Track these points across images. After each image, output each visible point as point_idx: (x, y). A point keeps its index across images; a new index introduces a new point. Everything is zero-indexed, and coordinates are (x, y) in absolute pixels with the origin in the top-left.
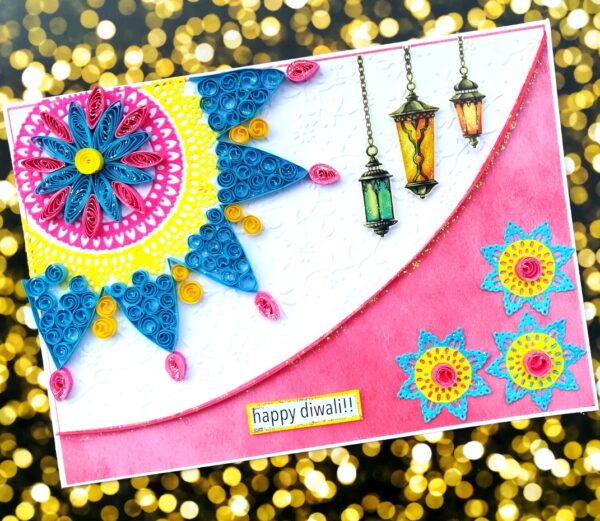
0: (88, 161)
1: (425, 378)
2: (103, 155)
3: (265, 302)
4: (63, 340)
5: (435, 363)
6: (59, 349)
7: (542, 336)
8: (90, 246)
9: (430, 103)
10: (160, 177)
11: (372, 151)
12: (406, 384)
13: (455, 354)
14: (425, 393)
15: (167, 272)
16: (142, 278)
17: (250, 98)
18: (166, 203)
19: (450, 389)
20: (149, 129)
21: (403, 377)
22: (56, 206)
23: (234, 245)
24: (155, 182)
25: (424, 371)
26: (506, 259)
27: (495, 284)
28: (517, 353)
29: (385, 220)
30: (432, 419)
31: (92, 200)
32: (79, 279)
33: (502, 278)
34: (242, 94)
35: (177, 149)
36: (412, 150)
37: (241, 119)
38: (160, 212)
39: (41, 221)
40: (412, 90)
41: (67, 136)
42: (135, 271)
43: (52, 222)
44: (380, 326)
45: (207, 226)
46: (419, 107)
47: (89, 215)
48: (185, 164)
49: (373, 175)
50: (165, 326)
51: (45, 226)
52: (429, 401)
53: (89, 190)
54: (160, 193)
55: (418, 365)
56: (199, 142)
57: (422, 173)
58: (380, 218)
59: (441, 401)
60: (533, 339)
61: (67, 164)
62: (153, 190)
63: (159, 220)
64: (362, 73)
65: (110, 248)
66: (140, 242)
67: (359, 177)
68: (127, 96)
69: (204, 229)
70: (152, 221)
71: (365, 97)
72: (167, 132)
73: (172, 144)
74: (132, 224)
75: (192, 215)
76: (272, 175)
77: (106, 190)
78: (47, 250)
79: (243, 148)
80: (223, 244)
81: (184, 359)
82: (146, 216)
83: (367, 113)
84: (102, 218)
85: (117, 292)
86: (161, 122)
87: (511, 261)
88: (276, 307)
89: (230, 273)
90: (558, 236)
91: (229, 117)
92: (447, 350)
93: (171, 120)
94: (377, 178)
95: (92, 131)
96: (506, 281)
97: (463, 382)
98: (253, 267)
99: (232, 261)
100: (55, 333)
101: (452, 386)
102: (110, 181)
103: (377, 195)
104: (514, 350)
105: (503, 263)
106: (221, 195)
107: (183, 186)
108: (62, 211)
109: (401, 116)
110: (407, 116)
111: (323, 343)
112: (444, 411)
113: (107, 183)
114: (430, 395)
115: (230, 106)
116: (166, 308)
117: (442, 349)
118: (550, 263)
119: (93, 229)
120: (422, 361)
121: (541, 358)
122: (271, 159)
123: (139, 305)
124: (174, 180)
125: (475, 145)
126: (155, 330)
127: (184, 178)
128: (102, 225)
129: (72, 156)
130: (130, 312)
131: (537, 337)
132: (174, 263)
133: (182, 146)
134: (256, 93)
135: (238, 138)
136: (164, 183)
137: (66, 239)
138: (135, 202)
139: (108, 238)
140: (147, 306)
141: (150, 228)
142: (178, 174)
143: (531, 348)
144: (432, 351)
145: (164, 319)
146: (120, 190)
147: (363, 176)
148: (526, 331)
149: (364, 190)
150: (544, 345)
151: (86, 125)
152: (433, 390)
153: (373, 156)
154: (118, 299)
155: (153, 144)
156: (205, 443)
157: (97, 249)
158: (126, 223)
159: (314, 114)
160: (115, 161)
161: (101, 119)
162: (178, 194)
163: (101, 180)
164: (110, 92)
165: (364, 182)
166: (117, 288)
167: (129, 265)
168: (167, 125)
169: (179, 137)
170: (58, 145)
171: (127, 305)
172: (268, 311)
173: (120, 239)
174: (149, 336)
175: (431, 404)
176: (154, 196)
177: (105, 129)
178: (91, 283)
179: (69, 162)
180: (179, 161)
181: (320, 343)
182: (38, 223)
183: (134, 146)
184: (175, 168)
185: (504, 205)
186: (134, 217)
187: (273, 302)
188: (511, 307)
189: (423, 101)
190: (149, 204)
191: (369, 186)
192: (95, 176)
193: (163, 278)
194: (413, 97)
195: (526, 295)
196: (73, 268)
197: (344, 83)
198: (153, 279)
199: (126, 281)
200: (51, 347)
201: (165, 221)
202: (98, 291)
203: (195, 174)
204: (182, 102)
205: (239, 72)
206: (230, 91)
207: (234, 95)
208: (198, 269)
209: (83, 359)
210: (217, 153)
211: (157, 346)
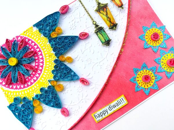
0: (13, 62)
1: (141, 82)
2: (17, 58)
3: (83, 81)
4: (27, 119)
5: (142, 76)
6: (27, 123)
7: (169, 54)
8: (24, 87)
9: (105, 3)
10: (36, 58)
11: (94, 23)
12: (136, 86)
13: (146, 71)
14: (143, 86)
15: (50, 85)
16: (43, 90)
17: (52, 23)
18: (41, 64)
19: (150, 82)
20: (28, 45)
21: (134, 85)
22: (9, 79)
23: (67, 68)
24: (35, 60)
25: (140, 80)
26: (147, 37)
27: (147, 45)
28: (164, 62)
29: (108, 41)
30: (149, 94)
31: (19, 73)
32: (25, 98)
33: (149, 43)
34: (49, 23)
35: (38, 47)
36: (106, 18)
37: (52, 30)
38: (41, 68)
39: (7, 86)
40: (98, 2)
41: (4, 57)
42: (40, 88)
43: (10, 85)
44: (121, 73)
45: (56, 66)
46: (102, 5)
47: (20, 78)
48: (42, 51)
49: (98, 29)
50: (56, 101)
51: (8, 87)
52: (145, 88)
53: (17, 71)
54: (38, 62)
55: (137, 79)
56: (44, 43)
57: (112, 23)
58: (106, 41)
59: (149, 87)
60: (166, 57)
61: (8, 66)
62: (36, 63)
63: (41, 70)
64: (82, 3)
65: (31, 85)
66: (38, 79)
67: (94, 32)
68: (17, 39)
69: (55, 67)
70: (39, 72)
71: (85, 9)
72: (33, 44)
73: (36, 47)
74: (34, 75)
75: (50, 65)
76: (69, 42)
77: (22, 68)
78: (12, 94)
79: (56, 38)
80: (63, 69)
81: (66, 109)
82: (37, 71)
83: (88, 13)
84: (24, 77)
85: (37, 97)
86: (30, 42)
87: (149, 37)
88: (87, 81)
89: (69, 77)
90: (158, 24)
91: (49, 31)
92: (143, 71)
93: (33, 40)
94: (99, 30)
95: (11, 53)
97: (152, 78)
98: (75, 72)
99: (68, 73)
100: (23, 118)
101: (150, 81)
102: (22, 65)
103: (102, 35)
104: (162, 62)
105: (147, 38)
106: (56, 55)
107: (44, 57)
108: (11, 80)
109: (98, 10)
110: (100, 9)
111: (106, 85)
112: (151, 89)
113: (21, 66)
114: (145, 86)
115: (48, 28)
116: (54, 96)
117: (142, 71)
118: (160, 33)
119: (23, 81)
120: (138, 77)
121: (172, 60)
122: (66, 38)
123: (46, 98)
124: (41, 57)
125: (123, 8)
126: (53, 104)
127: (43, 55)
128: (25, 79)
129: (7, 63)
130: (44, 101)
131: (167, 55)
132: (51, 81)
133: (39, 46)
134: (54, 21)
135: (54, 36)
136: (38, 59)
137: (16, 88)
138: (32, 68)
139: (29, 82)
140: (48, 98)
141: (39, 74)
142: (41, 55)
143: (167, 60)
144: (139, 73)
145: (55, 99)
146: (26, 66)
147: (95, 31)
148: (163, 55)
149: (97, 35)
150: (170, 57)
151: (8, 52)
152: (145, 85)
153: (95, 24)
154: (39, 99)
155: (31, 49)
157: (27, 87)
158: (32, 76)
159: (73, 20)
160: (21, 59)
161: (12, 48)
162: (43, 60)
163: (19, 66)
164: (12, 40)
165: (96, 33)
166: (37, 96)
167: (38, 88)
168: (32, 42)
169: (37, 44)
170: (2, 61)
171: (42, 100)
172: (85, 83)
173: (32, 81)
174: (53, 106)
175: (146, 89)
176: (37, 64)
177: (14, 50)
178: (29, 98)
179: (7, 65)
180: (40, 51)
181: (105, 86)
182: (6, 87)
183: (25, 51)
184: (40, 53)
185: (139, 23)
186: (34, 73)
187: (85, 79)
188: (155, 50)
189: (103, 3)
190: (36, 67)
191: (98, 33)
192: (17, 65)
193: (49, 87)
194: (99, 4)
195: (158, 45)
196: (22, 96)
197: (78, 8)
198: (47, 89)
199: (39, 93)
200: (24, 123)
201: (43, 70)
202: (32, 99)
203: (46, 52)
204: (34, 34)
205: (46, 17)
206: (46, 24)
207: (48, 24)
208: (58, 79)
209: (36, 122)
210: (50, 43)
211: (56, 108)
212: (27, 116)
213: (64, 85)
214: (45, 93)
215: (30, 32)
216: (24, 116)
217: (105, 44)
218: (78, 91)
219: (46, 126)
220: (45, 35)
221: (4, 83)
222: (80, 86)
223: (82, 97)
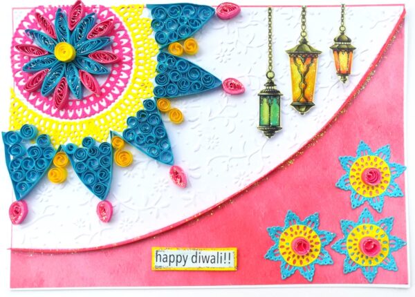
0: (65, 52)
1: (286, 246)
2: (76, 50)
3: (177, 173)
4: (25, 180)
5: (295, 236)
6: (21, 187)
7: (376, 227)
8: (57, 115)
9: (317, 47)
10: (115, 73)
11: (270, 75)
12: (272, 248)
13: (311, 232)
14: (285, 257)
15: (109, 141)
16: (90, 143)
17: (187, 24)
18: (116, 91)
19: (303, 257)
20: (112, 38)
21: (271, 243)
22: (37, 82)
23: (160, 128)
24: (111, 75)
25: (286, 241)
26: (356, 168)
27: (346, 184)
28: (355, 237)
29: (273, 126)
30: (287, 278)
31: (63, 81)
32: (44, 137)
33: (352, 181)
34: (182, 21)
35: (130, 54)
36: (299, 79)
37: (179, 37)
38: (110, 98)
39: (25, 91)
40: (304, 37)
41: (52, 33)
42: (87, 136)
43: (32, 94)
44: (259, 203)
45: (142, 111)
46: (308, 49)
47: (59, 91)
48: (134, 66)
49: (269, 92)
50: (101, 180)
51: (27, 96)
52: (287, 264)
53: (62, 74)
54: (113, 84)
55: (282, 236)
56: (147, 52)
57: (305, 98)
58: (270, 125)
59: (295, 265)
60: (368, 229)
61: (49, 53)
62: (108, 81)
63: (109, 103)
64: (270, 20)
65: (71, 119)
66: (93, 117)
67: (259, 92)
68: (100, 12)
69: (140, 113)
70: (104, 103)
71: (270, 37)
72: (125, 41)
73: (127, 50)
74: (90, 103)
75: (134, 103)
76: (196, 81)
77: (75, 76)
78: (26, 113)
79: (177, 58)
80: (153, 126)
81: (112, 207)
82: (100, 99)
83: (270, 48)
84: (68, 96)
85: (70, 150)
86: (122, 33)
87: (359, 169)
88: (185, 178)
89: (155, 149)
90: (395, 156)
91: (171, 36)
92: (305, 228)
93: (129, 33)
94: (271, 95)
95: (71, 32)
96: (354, 183)
97: (314, 253)
98: (172, 146)
99: (157, 140)
100: (19, 173)
101: (305, 255)
102: (78, 69)
103: (270, 107)
104: (353, 235)
105: (354, 170)
106: (156, 91)
107: (130, 81)
108: (40, 87)
109: (294, 54)
110: (299, 54)
111: (215, 209)
112: (296, 271)
113: (76, 71)
114: (288, 259)
115: (173, 28)
116: (104, 167)
117: (302, 227)
118: (387, 175)
119: (62, 103)
120: (286, 234)
121: (373, 243)
122: (196, 69)
123: (85, 162)
124: (124, 76)
125: (344, 81)
126: (93, 181)
127: (131, 75)
128: (67, 101)
129: (53, 48)
130: (79, 166)
131: (371, 228)
132: (115, 135)
133: (134, 53)
134: (193, 21)
135: (175, 51)
136: (117, 77)
137: (40, 108)
138: (93, 87)
139: (71, 111)
140: (90, 164)
141: (101, 108)
142: (128, 72)
143: (366, 235)
144: (294, 227)
145: (101, 175)
146: (84, 77)
147: (262, 92)
148: (364, 222)
149: (261, 102)
150: (375, 234)
151: (67, 27)
152: (291, 256)
153: (270, 79)
154: (70, 156)
155: (114, 48)
156: (118, 272)
157: (62, 118)
158: (85, 102)
159: (232, 43)
160: (84, 56)
161: (79, 24)
162: (125, 86)
163: (72, 68)
164: (88, 8)
165: (262, 97)
166: (70, 147)
167: (82, 133)
168: (126, 36)
169: (133, 46)
170: (45, 38)
171: (76, 161)
172: (179, 180)
173: (79, 113)
174: (89, 186)
175: (288, 267)
176: (108, 85)
177: (81, 31)
178: (54, 142)
179: (50, 51)
180: (130, 63)
181: (213, 209)
182: (22, 93)
183: (99, 46)
184: (127, 67)
185: (359, 128)
186: (92, 99)
187: (183, 174)
188: (355, 203)
189: (311, 46)
190: (103, 91)
191: (265, 100)
192: (68, 64)
193: (105, 145)
194: (304, 42)
195: (367, 195)
196: (43, 129)
197: (256, 25)
198: (98, 145)
199: (79, 143)
200: (15, 183)
201: (113, 104)
202: (57, 147)
203: (140, 74)
204: (139, 22)
205: (183, 5)
206: (174, 18)
207: (176, 20)
208: (131, 142)
209: (38, 196)
210: (159, 60)
211: (93, 194)
212: (29, 174)
213: (135, 159)
214: (90, 151)
215: (133, 14)
216: (23, 171)
217: (264, 130)
218: (155, 188)
219: (53, 214)
220: (158, 39)
221: (22, 83)
222: (164, 180)
223: (156, 204)
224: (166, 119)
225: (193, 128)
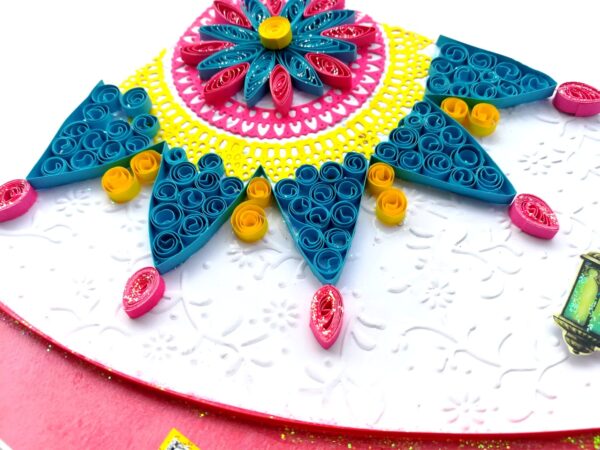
3: (329, 305)
4: (68, 159)
6: (53, 165)
8: (196, 109)
10: (329, 100)
15: (245, 180)
16: (214, 165)
17: (495, 84)
18: (312, 125)
20: (358, 57)
23: (350, 208)
29: (594, 334)
31: (243, 67)
32: (152, 120)
34: (487, 77)
35: (370, 87)
37: (470, 95)
38: (296, 128)
39: (179, 59)
41: (276, 9)
42: (216, 153)
43: (186, 66)
45: (336, 165)
47: (226, 75)
48: (366, 105)
50: (183, 231)
51: (176, 66)
53: (246, 59)
54: (314, 113)
56: (400, 97)
58: (586, 326)
61: (252, 29)
62: (309, 106)
63: (288, 134)
66: (248, 140)
67: (584, 252)
68: (361, 21)
69: (330, 166)
70: (279, 131)
72: (374, 69)
73: (369, 80)
74: (258, 119)
75: (328, 154)
76: (465, 169)
77: (265, 69)
78: (155, 84)
79: (449, 121)
80: (338, 199)
81: (161, 295)
82: (279, 122)
84: (234, 92)
85: (173, 158)
86: (376, 58)
88: (339, 322)
91: (456, 89)
95: (303, 18)
99: (331, 225)
100: (68, 143)
102: (277, 63)
106: (381, 148)
107: (345, 122)
108: (204, 57)
113: (272, 64)
116: (205, 214)
123: (181, 187)
124: (341, 110)
126: (167, 225)
127: (353, 115)
130: (166, 188)
133: (378, 88)
134: (507, 84)
136: (327, 107)
137: (180, 88)
138: (282, 94)
139: (220, 114)
140: (186, 195)
141: (270, 135)
142: (351, 109)
145: (190, 223)
146: (279, 76)
147: (592, 255)
149: (583, 270)
154: (166, 167)
157: (200, 115)
158: (252, 114)
160: (298, 52)
161: (322, 14)
162: (332, 125)
163: (270, 58)
165: (588, 264)
166: (177, 154)
168: (380, 64)
169: (382, 80)
170: (261, 11)
171: (168, 178)
172: (324, 320)
173: (231, 123)
176: (306, 110)
177: (318, 22)
179: (255, 27)
180: (362, 99)
182: (174, 60)
183: (331, 49)
184: (353, 101)
186: (266, 115)
187: (341, 314)
190: (293, 114)
191: (594, 273)
192: (268, 51)
193: (236, 182)
198: (224, 175)
199: (194, 158)
200: (49, 153)
201: (293, 140)
202: (159, 140)
203: (368, 120)
204: (412, 56)
205: (501, 58)
206: (478, 69)
207: (478, 75)
208: (285, 205)
209: (65, 200)
210: (415, 108)
211: (150, 252)
212: (80, 156)
213: (268, 237)
214: (203, 177)
215: (409, 43)
216: (77, 146)
217: (569, 331)
218: (266, 311)
219: (58, 242)
220: (431, 84)
222: (292, 307)
223: (246, 345)
224: (368, 205)
225: (411, 247)
